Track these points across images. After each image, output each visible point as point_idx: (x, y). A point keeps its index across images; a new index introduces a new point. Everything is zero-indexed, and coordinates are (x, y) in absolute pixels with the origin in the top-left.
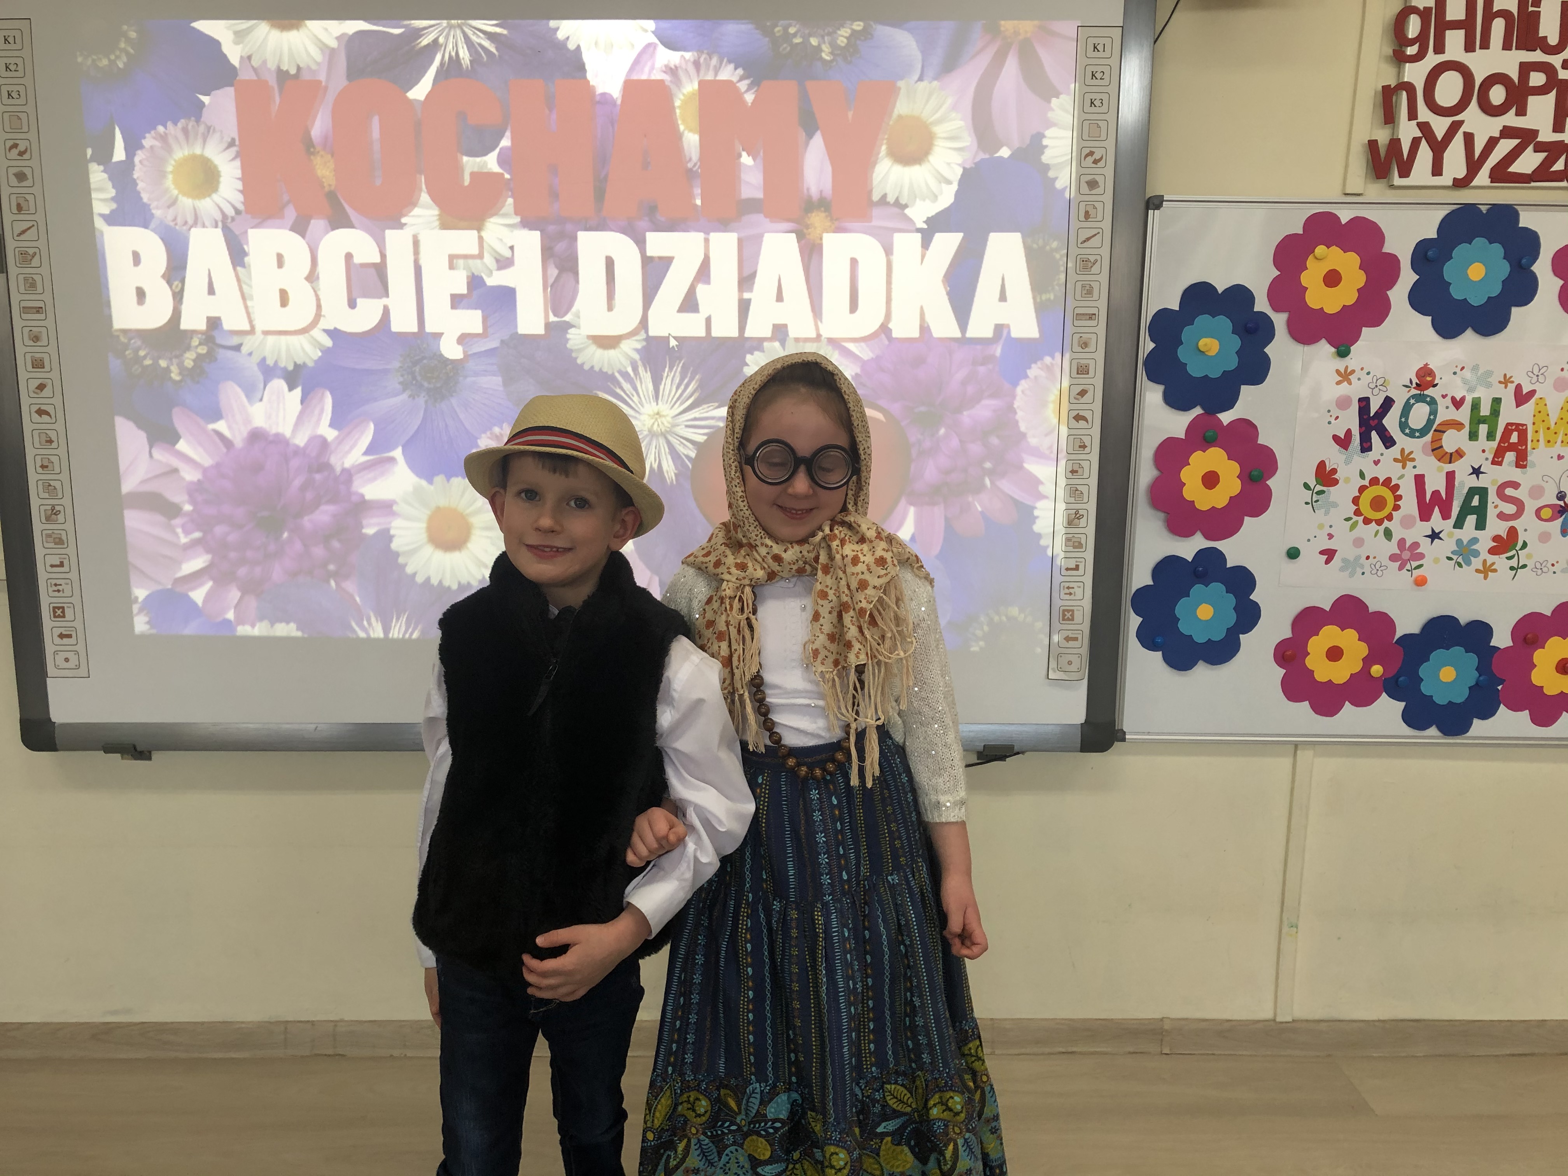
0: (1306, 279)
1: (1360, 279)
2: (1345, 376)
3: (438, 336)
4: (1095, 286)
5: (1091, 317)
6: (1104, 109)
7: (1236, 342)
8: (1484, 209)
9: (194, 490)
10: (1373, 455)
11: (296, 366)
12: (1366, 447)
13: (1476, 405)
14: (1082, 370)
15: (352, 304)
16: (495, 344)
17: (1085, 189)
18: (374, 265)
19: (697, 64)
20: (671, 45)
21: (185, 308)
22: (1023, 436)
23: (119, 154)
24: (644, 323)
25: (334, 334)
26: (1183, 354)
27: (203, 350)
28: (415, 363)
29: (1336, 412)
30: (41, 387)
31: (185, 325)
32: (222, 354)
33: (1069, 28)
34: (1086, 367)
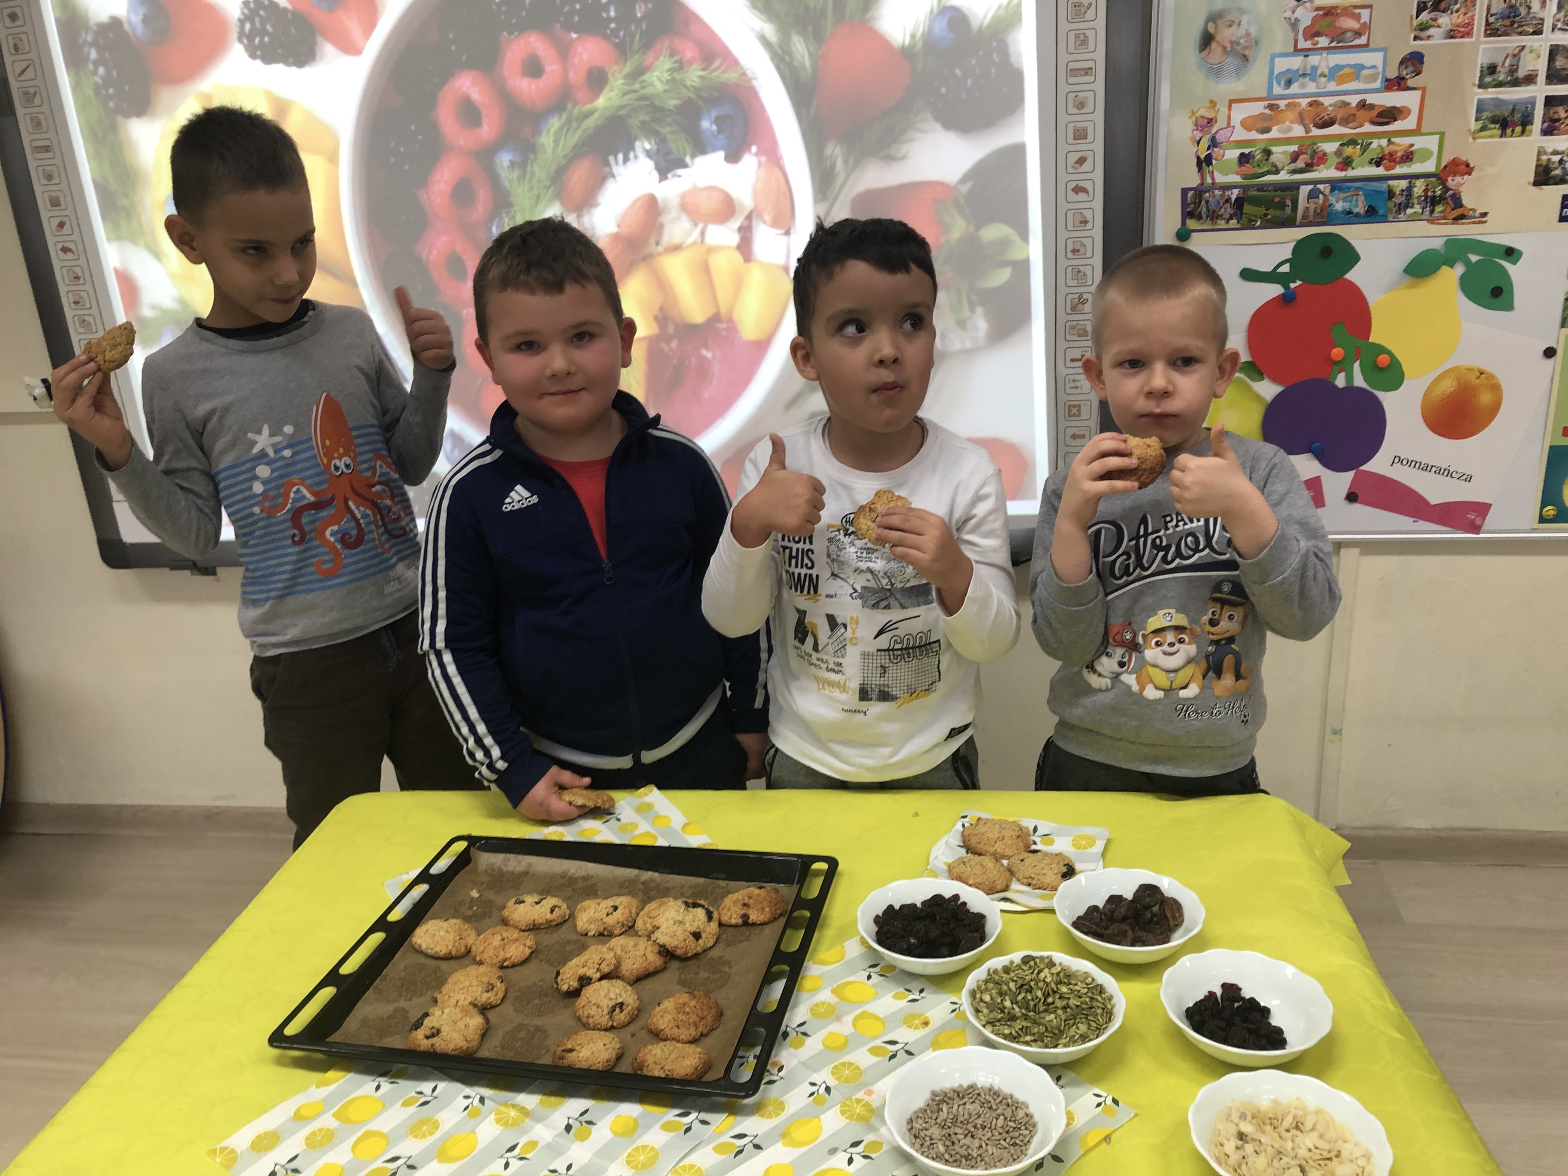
4: (1090, 34)
5: (1087, 71)
14: (1080, 135)
30: (61, 225)
34: (1085, 130)
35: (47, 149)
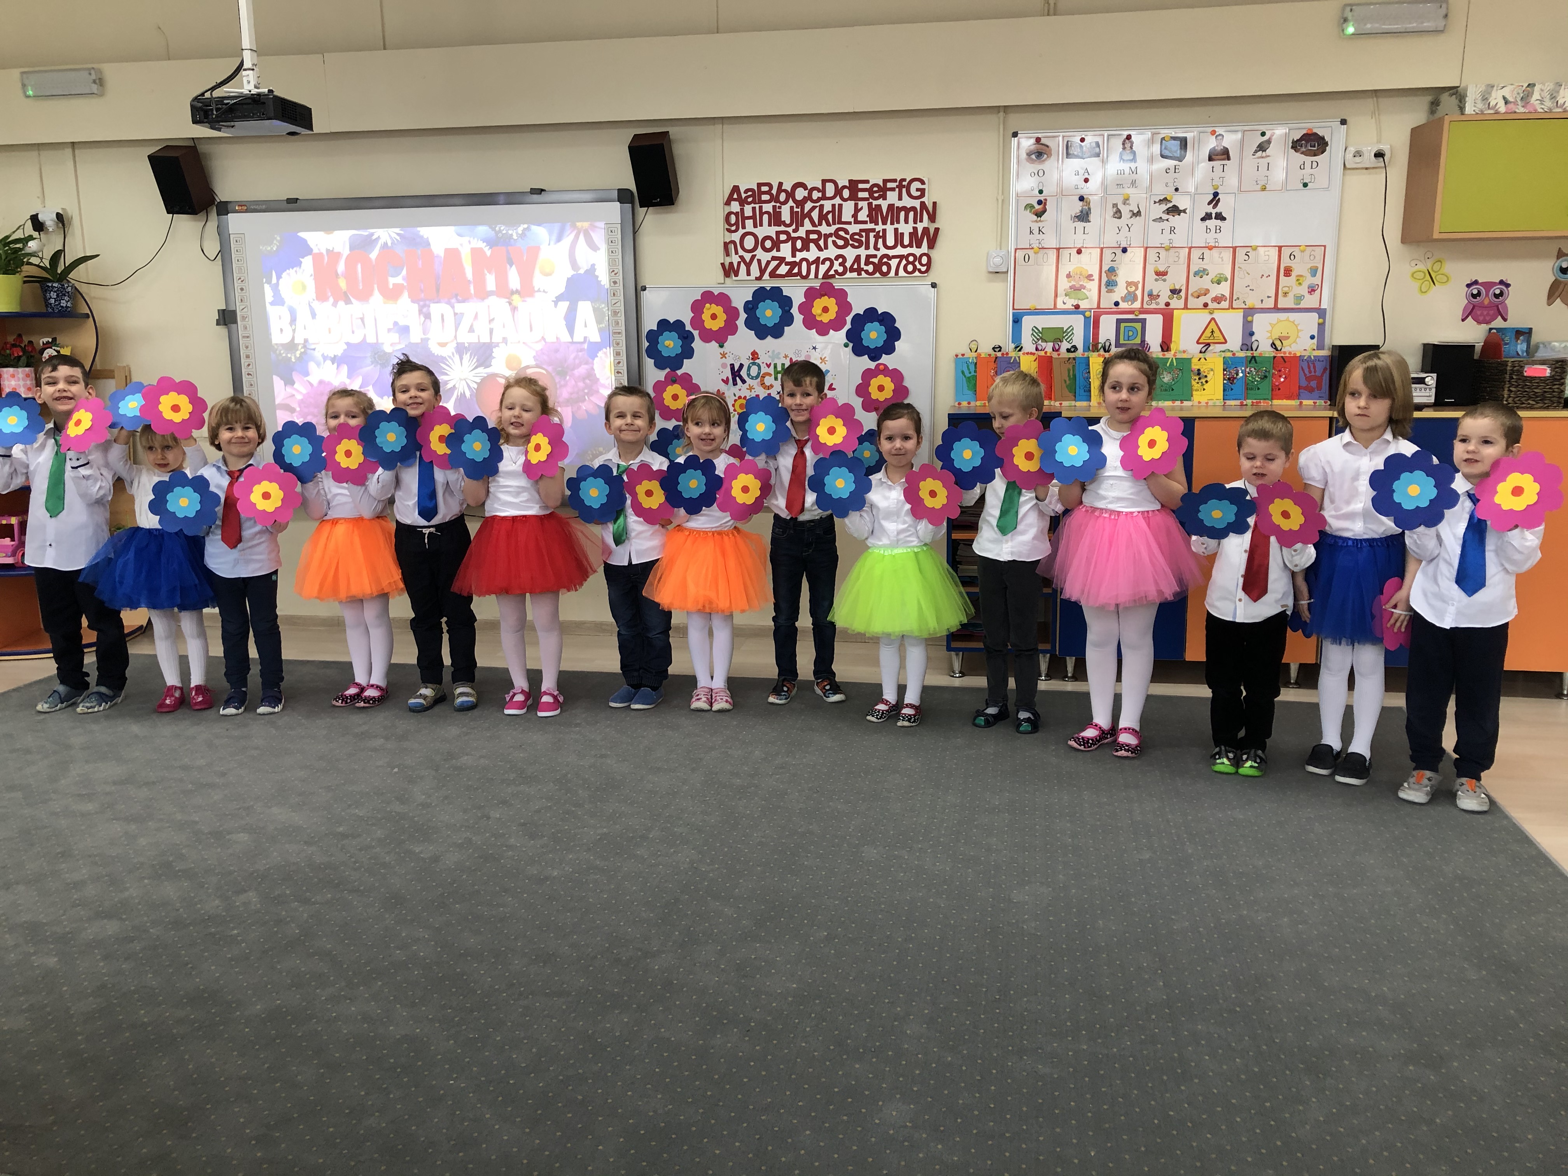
0: (704, 317)
1: (724, 317)
2: (724, 355)
3: (383, 344)
4: (620, 321)
5: (619, 333)
6: (617, 254)
7: (680, 342)
8: (768, 289)
9: (301, 402)
10: (738, 387)
11: (335, 356)
12: (735, 384)
13: (775, 366)
14: (618, 354)
15: (353, 332)
16: (404, 346)
17: (612, 284)
18: (361, 318)
19: (469, 242)
20: (459, 235)
21: (296, 335)
22: (598, 379)
23: (274, 280)
24: (456, 337)
25: (347, 344)
26: (660, 347)
27: (303, 350)
28: (375, 354)
29: (722, 370)
30: (249, 365)
31: (296, 342)
32: (309, 352)
33: (602, 225)
34: (620, 353)
35: (248, 337)
